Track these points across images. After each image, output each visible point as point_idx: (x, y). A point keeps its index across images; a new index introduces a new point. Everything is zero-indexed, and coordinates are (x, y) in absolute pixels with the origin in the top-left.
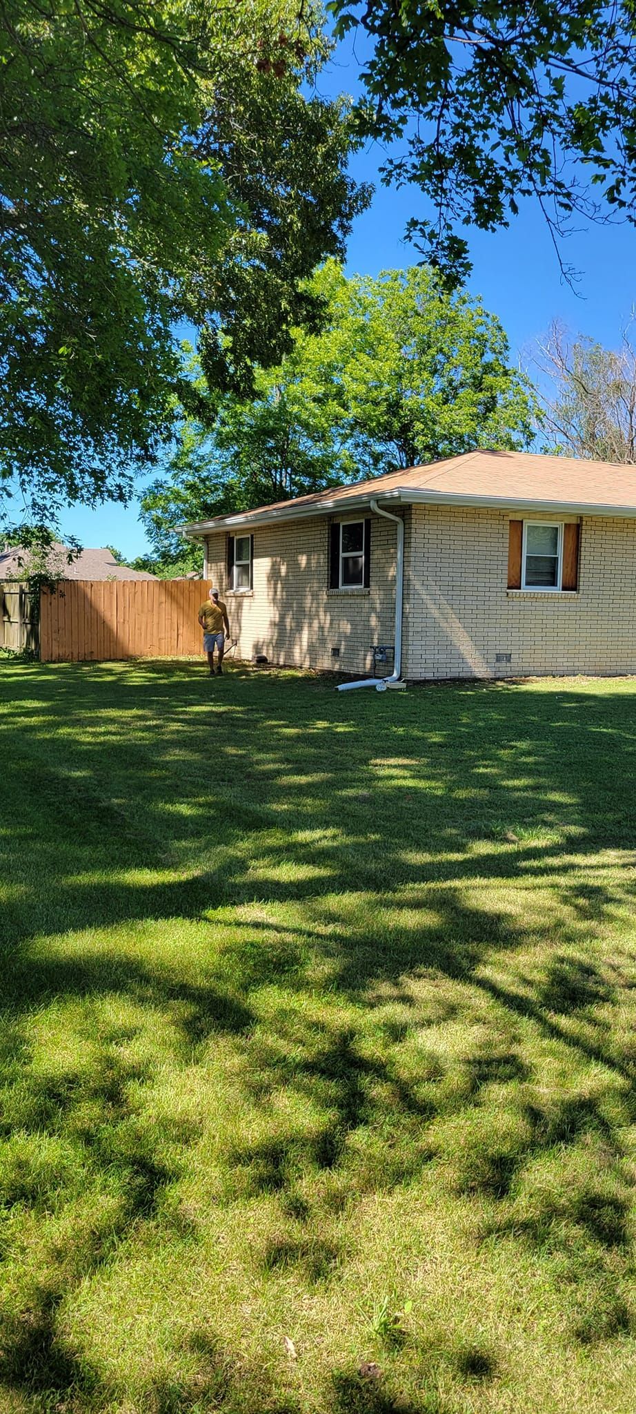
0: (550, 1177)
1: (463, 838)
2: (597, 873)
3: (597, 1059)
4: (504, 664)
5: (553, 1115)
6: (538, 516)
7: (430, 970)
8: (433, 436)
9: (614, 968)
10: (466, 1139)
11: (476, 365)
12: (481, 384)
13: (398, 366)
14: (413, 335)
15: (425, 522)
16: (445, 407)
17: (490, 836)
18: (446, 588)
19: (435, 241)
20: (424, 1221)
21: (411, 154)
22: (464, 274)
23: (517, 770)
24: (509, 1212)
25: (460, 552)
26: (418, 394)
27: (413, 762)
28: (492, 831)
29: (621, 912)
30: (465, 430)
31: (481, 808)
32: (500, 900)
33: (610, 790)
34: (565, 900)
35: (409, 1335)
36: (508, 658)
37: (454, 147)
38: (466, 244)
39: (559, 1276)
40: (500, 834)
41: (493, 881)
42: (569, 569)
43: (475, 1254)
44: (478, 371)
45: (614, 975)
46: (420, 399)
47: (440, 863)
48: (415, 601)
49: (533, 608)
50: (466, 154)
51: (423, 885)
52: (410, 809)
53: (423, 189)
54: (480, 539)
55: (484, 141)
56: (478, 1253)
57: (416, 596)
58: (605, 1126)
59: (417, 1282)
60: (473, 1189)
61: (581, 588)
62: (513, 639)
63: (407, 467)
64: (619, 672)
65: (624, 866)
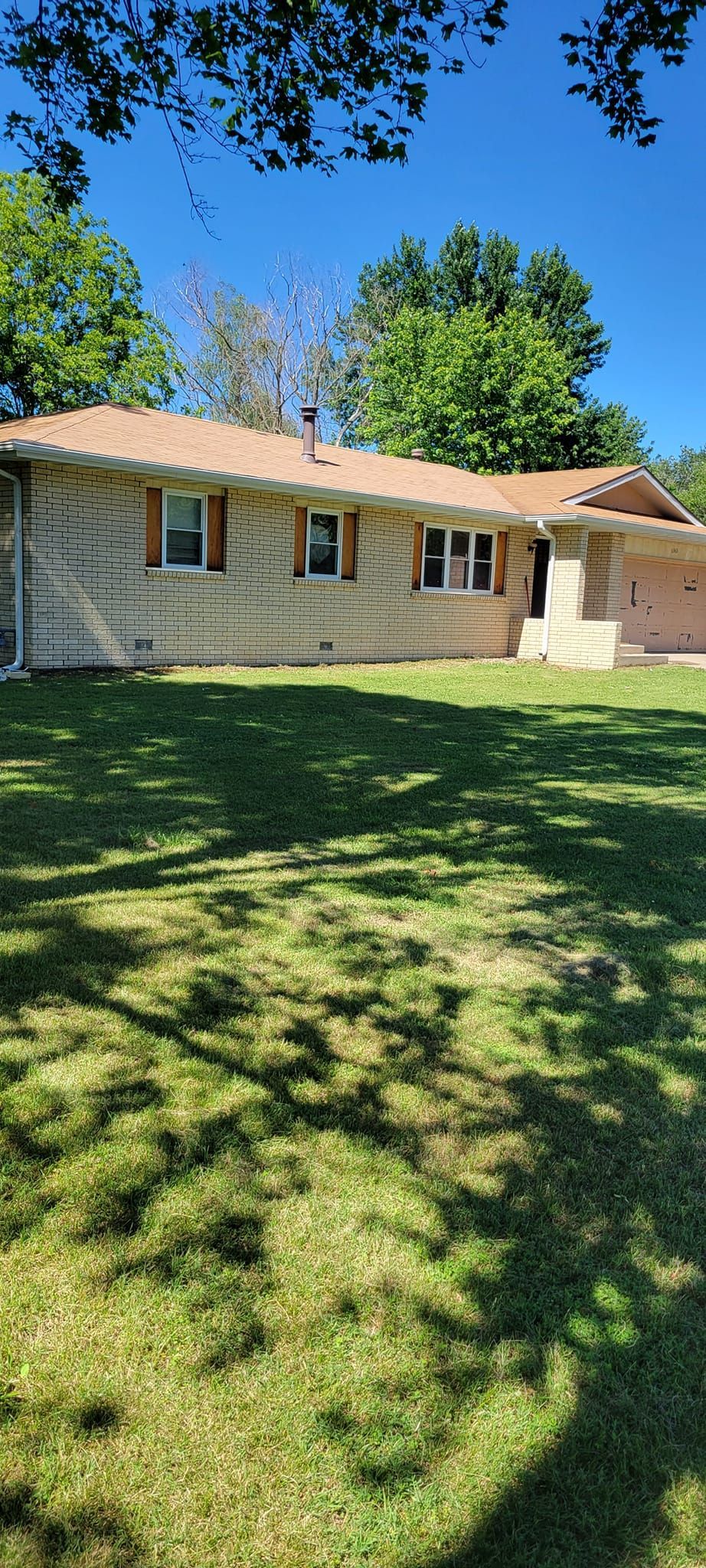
0: (187, 1204)
1: (97, 847)
2: (244, 878)
3: (239, 1073)
4: (145, 652)
5: (190, 1138)
6: (179, 485)
7: (57, 997)
8: (56, 382)
9: (257, 976)
10: (95, 1177)
11: (104, 302)
12: (110, 325)
13: (8, 292)
14: (26, 256)
15: (47, 483)
16: (69, 349)
17: (128, 845)
18: (76, 562)
19: (43, 144)
20: (42, 1275)
21: (7, 30)
22: (80, 190)
23: (155, 769)
24: (141, 1248)
25: (90, 521)
26: (35, 329)
27: (40, 764)
28: (130, 838)
29: (266, 917)
30: (94, 379)
31: (119, 812)
32: (138, 913)
33: (258, 788)
34: (208, 909)
35: (25, 1401)
36: (149, 644)
37: (62, 31)
38: (81, 153)
39: (194, 1305)
40: (139, 840)
41: (131, 893)
42: (214, 547)
43: (102, 1298)
44: (106, 309)
45: (259, 983)
46: (38, 336)
47: (71, 877)
48: (39, 577)
49: (176, 589)
50: (76, 44)
51: (49, 902)
52: (35, 817)
53: (25, 79)
54: (112, 507)
55: (97, 31)
56: (106, 1298)
57: (39, 571)
58: (245, 1140)
59: (36, 1343)
60: (102, 1230)
61: (228, 568)
62: (154, 623)
63: (26, 416)
64: (270, 661)
65: (272, 868)
